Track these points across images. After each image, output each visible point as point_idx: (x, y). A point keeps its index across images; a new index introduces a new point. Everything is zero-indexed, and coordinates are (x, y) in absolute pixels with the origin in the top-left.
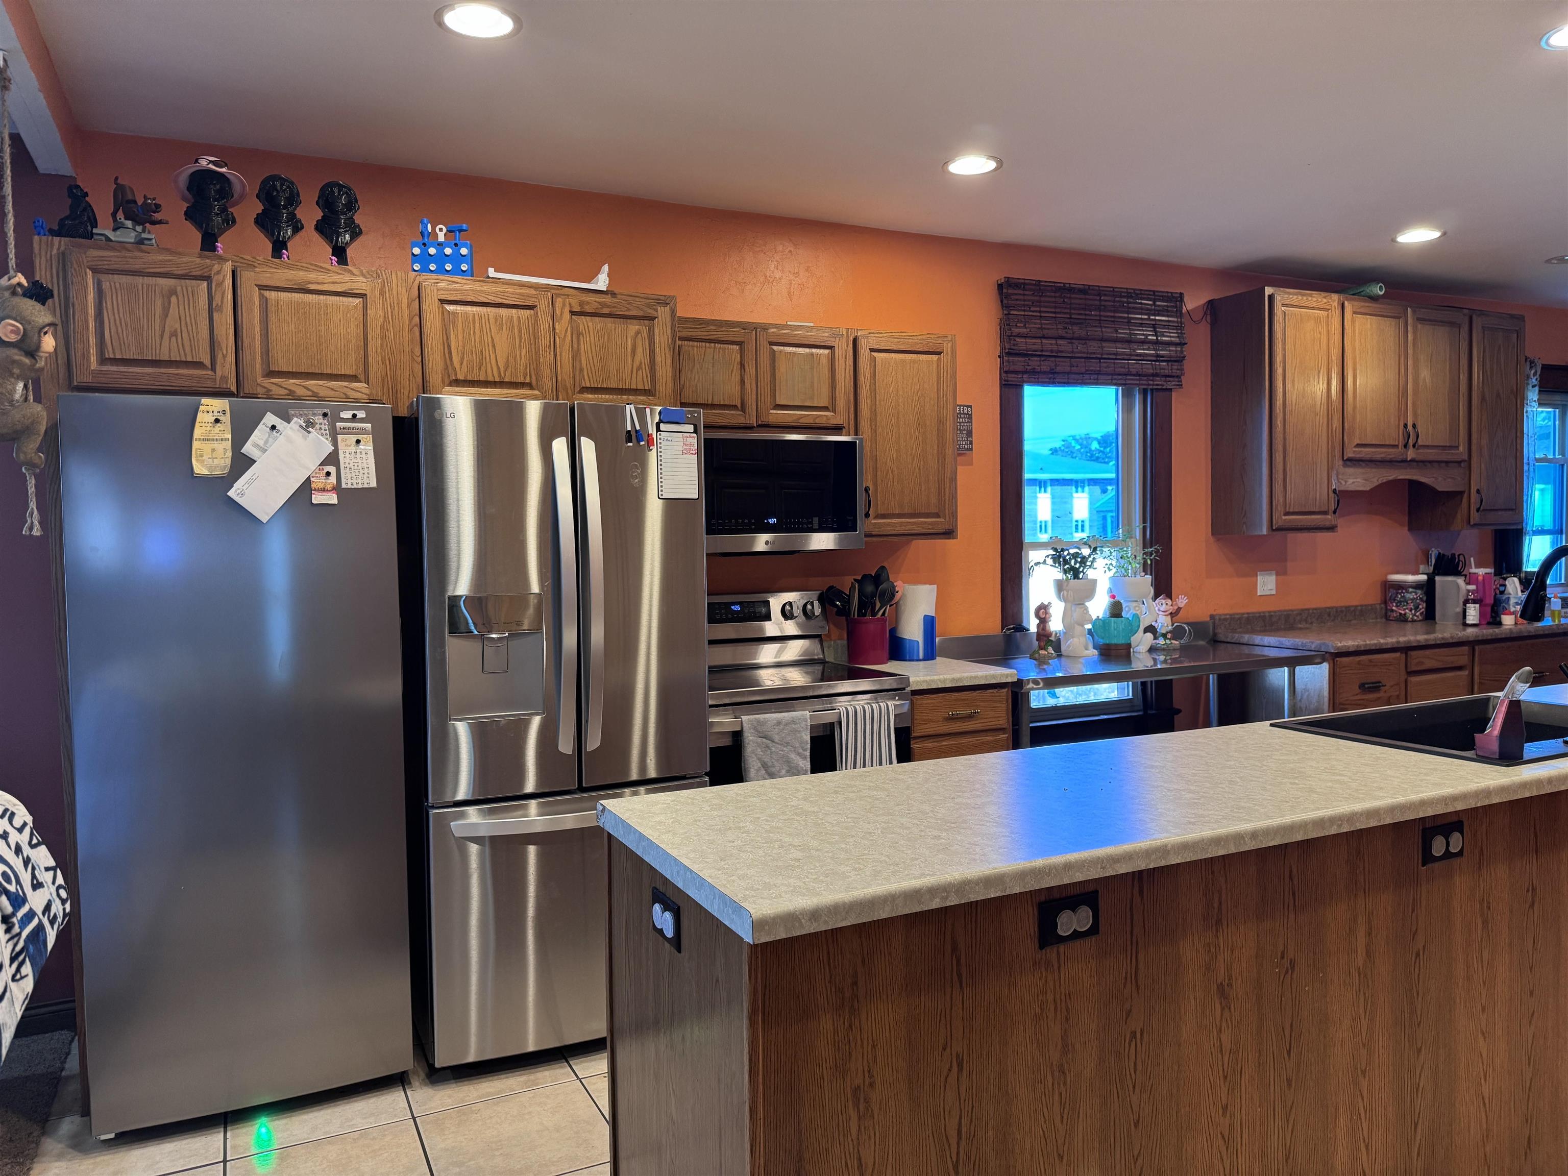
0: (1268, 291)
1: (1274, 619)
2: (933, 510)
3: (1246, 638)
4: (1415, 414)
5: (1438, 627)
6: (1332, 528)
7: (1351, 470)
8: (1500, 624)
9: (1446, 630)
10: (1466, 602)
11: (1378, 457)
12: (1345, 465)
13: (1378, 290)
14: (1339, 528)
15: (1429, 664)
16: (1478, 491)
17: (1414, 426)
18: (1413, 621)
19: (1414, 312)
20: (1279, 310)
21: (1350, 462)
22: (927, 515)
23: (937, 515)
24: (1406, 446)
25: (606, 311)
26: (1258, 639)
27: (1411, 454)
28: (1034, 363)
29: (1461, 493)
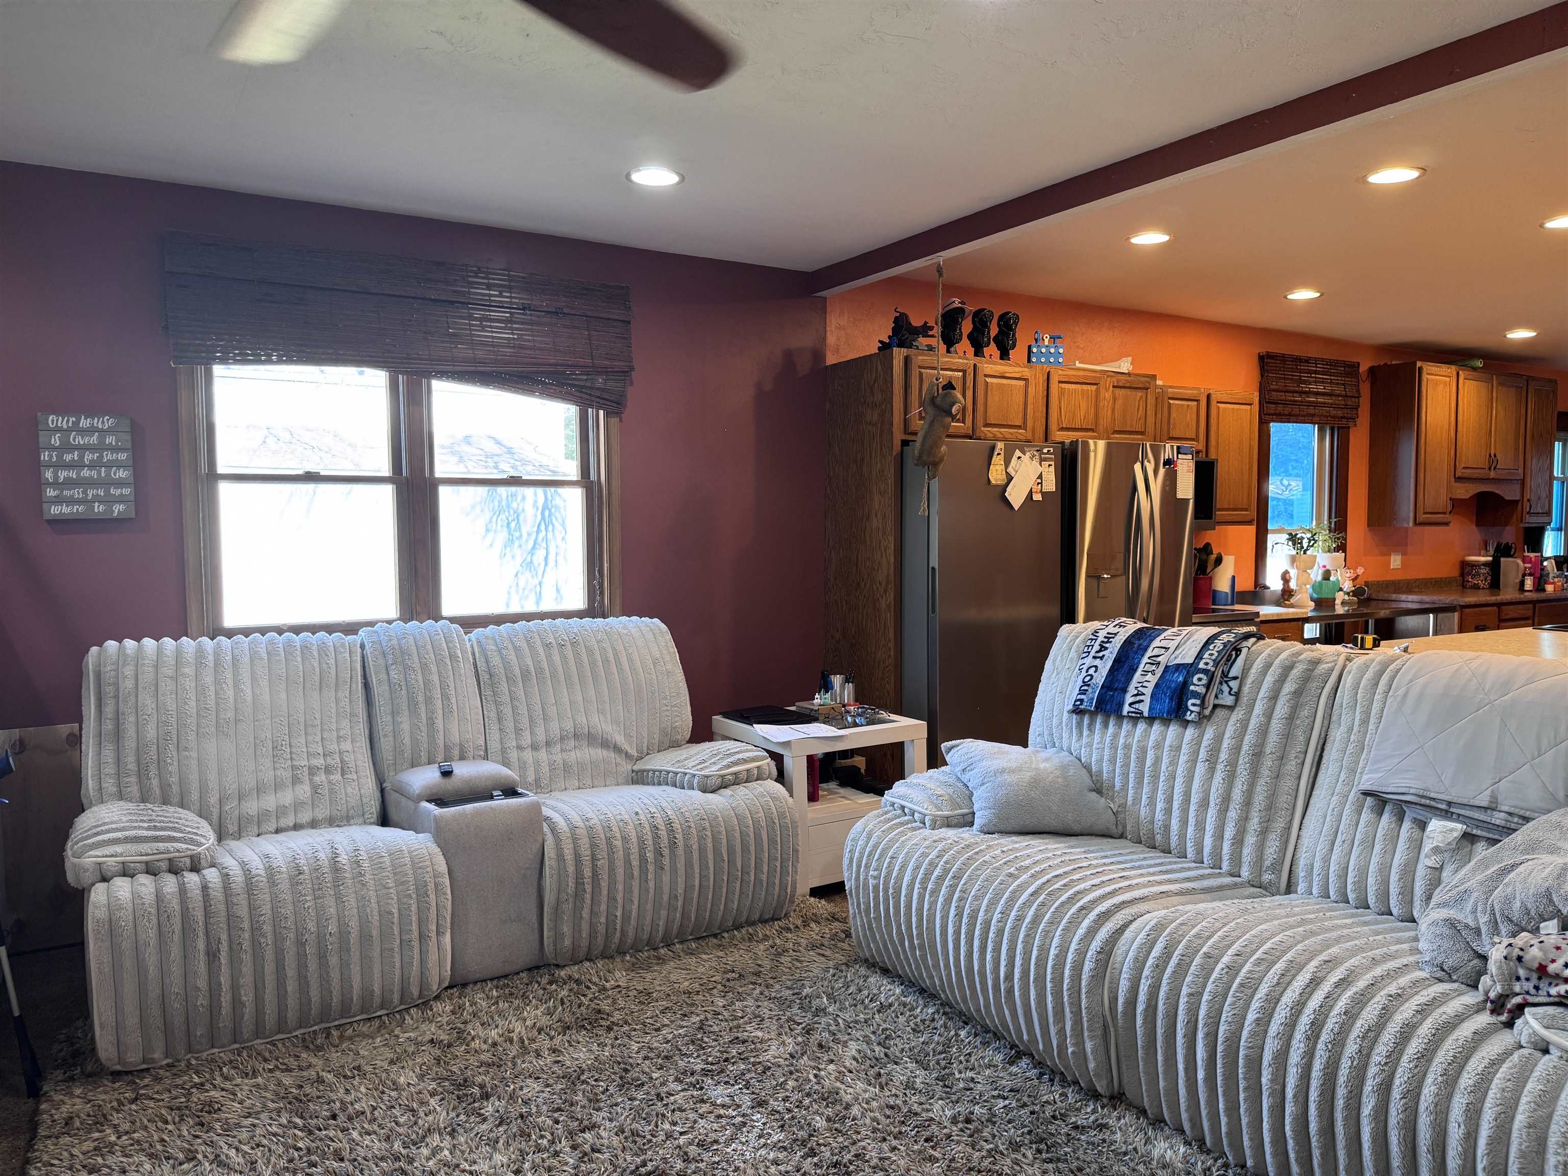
0: (1419, 364)
1: (1401, 585)
2: (1245, 507)
3: (1394, 596)
4: (1495, 448)
5: (1501, 592)
6: (1447, 524)
7: (1458, 484)
8: (1544, 590)
9: (1508, 594)
10: (1524, 575)
11: (1475, 476)
12: (1456, 481)
13: (1479, 363)
14: (1451, 525)
15: (1512, 615)
16: (1528, 500)
17: (1495, 455)
18: (1483, 588)
19: (1497, 379)
20: (1425, 377)
21: (1459, 479)
22: (1242, 510)
23: (1246, 510)
24: (1490, 469)
25: (1128, 385)
26: (1403, 597)
27: (1492, 474)
28: (1280, 408)
29: (1517, 502)
